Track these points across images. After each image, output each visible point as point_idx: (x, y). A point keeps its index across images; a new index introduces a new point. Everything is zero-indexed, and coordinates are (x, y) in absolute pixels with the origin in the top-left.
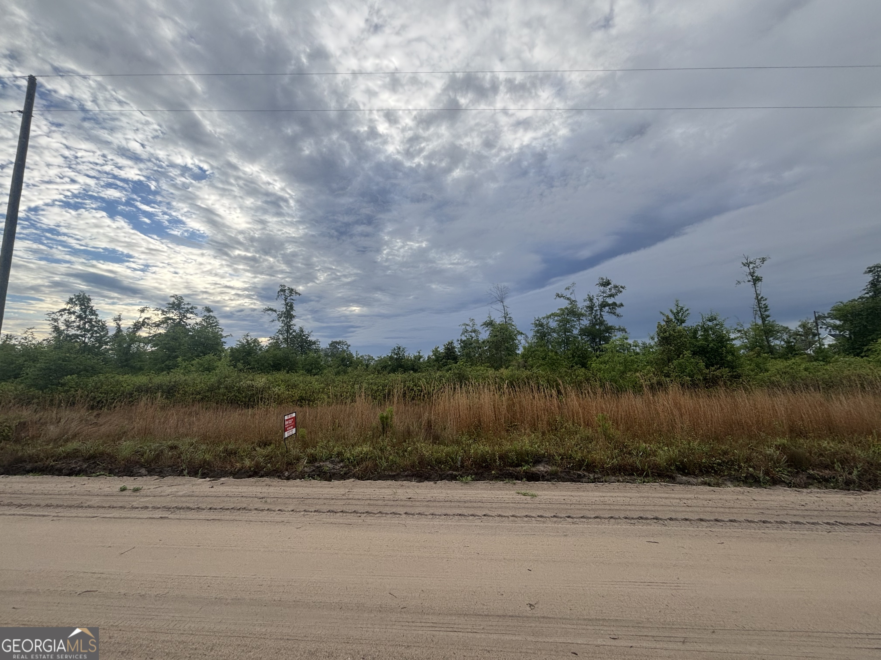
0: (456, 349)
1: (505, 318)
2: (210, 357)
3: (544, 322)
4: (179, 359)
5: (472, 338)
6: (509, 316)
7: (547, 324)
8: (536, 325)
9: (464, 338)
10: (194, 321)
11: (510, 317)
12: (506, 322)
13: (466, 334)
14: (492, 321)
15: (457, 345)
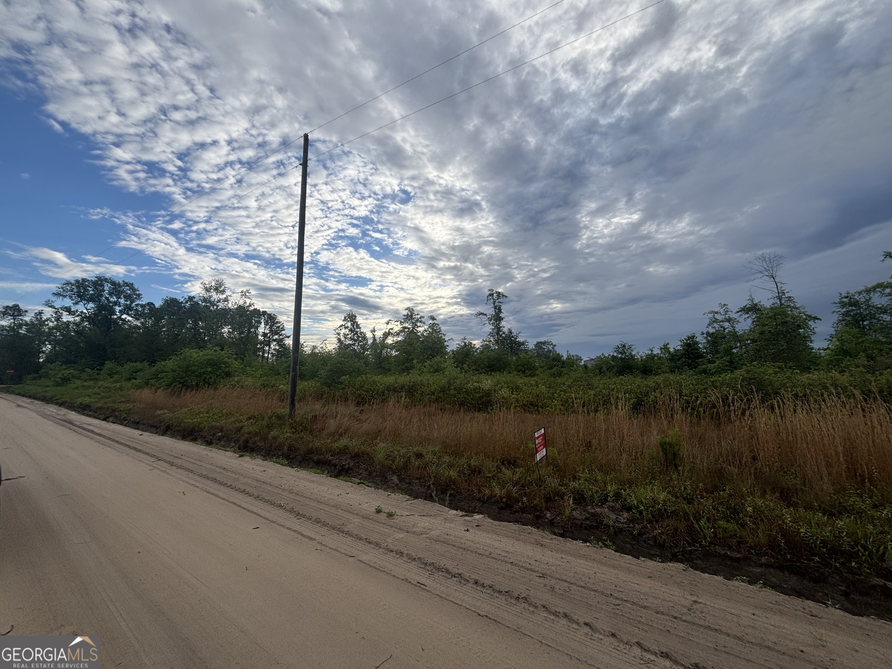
0: (700, 345)
1: (780, 299)
2: (437, 359)
3: (862, 299)
4: (415, 361)
5: (725, 329)
6: (787, 295)
7: (867, 301)
8: (843, 305)
9: (711, 330)
10: (423, 329)
11: (790, 297)
12: (781, 304)
13: (715, 325)
14: (756, 305)
15: (701, 340)
